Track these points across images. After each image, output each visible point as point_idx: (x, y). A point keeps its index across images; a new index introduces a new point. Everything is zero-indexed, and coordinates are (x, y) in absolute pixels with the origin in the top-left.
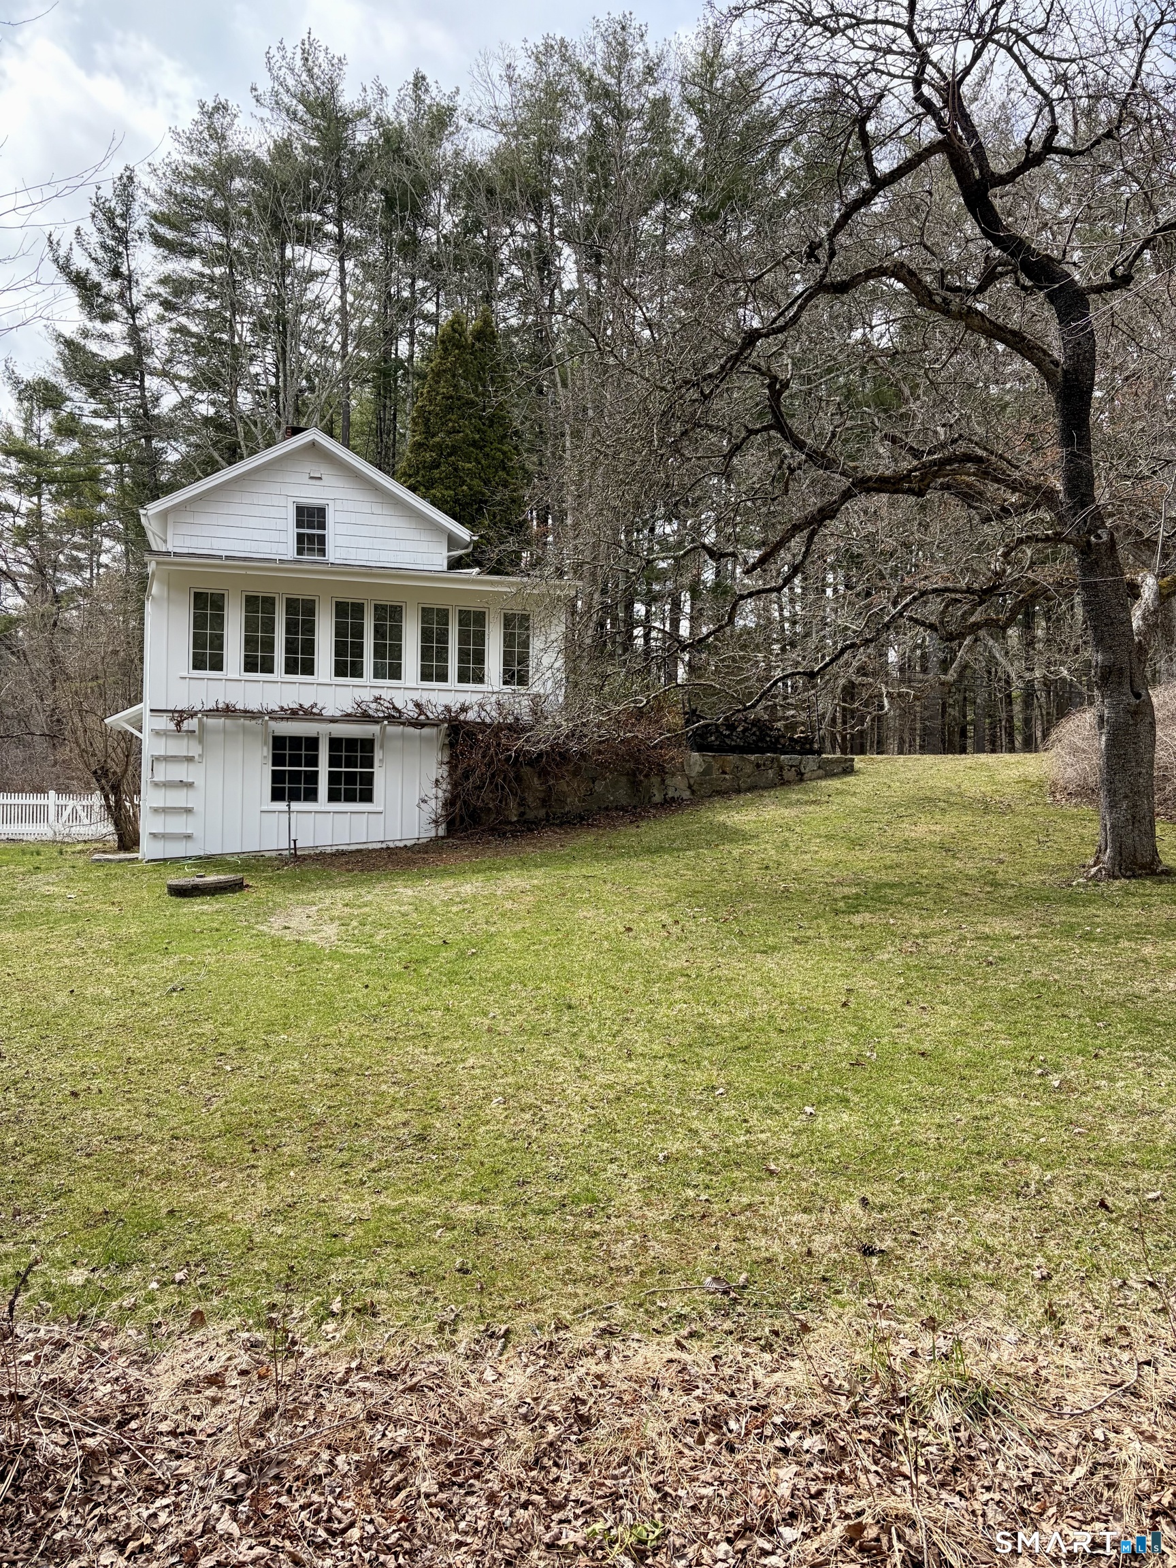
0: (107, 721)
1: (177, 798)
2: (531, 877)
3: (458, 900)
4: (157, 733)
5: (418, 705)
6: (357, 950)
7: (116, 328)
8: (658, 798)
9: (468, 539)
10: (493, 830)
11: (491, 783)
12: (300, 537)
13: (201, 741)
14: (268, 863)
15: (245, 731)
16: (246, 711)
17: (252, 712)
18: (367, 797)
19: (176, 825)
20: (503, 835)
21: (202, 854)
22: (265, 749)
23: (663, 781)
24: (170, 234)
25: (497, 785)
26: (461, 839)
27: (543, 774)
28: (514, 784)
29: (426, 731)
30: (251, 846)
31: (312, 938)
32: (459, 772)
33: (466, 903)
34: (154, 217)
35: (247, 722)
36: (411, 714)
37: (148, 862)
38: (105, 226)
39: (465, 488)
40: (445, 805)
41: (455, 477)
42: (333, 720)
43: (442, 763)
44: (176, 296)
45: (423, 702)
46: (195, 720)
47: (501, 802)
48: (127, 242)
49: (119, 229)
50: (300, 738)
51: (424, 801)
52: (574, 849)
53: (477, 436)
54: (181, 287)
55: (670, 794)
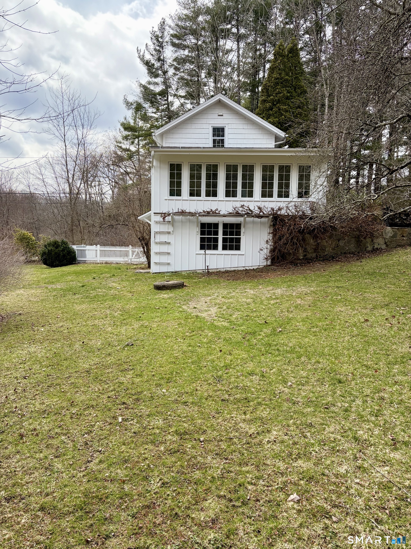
0: (139, 218)
1: (164, 248)
2: (310, 286)
3: (274, 297)
4: (156, 222)
5: (259, 208)
6: (223, 323)
7: (159, 80)
8: (370, 248)
9: (284, 136)
10: (292, 263)
11: (291, 242)
12: (214, 141)
13: (173, 226)
14: (197, 275)
15: (190, 221)
16: (190, 213)
17: (192, 213)
18: (238, 248)
19: (164, 259)
20: (296, 265)
21: (173, 270)
22: (197, 228)
23: (372, 240)
24: (177, 42)
25: (294, 242)
26: (277, 266)
27: (315, 237)
28: (302, 242)
29: (263, 219)
30: (192, 268)
31: (204, 315)
32: (277, 237)
33: (278, 299)
34: (172, 35)
35: (191, 217)
36: (257, 212)
37: (153, 273)
38: (155, 41)
39: (283, 117)
40: (271, 251)
41: (279, 112)
42: (224, 216)
43: (269, 233)
44: (179, 65)
45: (262, 206)
46: (170, 217)
47: (295, 250)
48: (163, 47)
49: (160, 42)
50: (211, 224)
51: (261, 250)
52: (330, 272)
53: (289, 94)
54: (180, 61)
55: (376, 247)
